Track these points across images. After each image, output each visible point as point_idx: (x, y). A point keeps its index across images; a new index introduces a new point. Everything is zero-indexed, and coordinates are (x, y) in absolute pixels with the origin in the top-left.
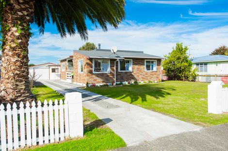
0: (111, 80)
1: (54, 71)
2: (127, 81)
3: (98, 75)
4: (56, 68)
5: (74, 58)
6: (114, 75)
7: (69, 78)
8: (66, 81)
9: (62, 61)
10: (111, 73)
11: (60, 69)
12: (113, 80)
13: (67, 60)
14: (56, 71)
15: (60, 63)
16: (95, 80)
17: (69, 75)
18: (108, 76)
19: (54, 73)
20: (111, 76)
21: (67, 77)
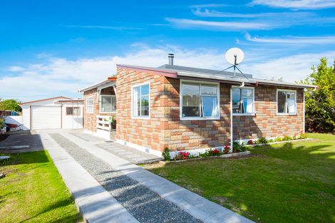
0: (221, 139)
1: (70, 111)
2: (244, 137)
3: (192, 126)
4: (75, 106)
5: (118, 82)
6: (229, 125)
7: (103, 127)
8: (96, 134)
9: (87, 92)
10: (222, 119)
11: (82, 109)
12: (225, 136)
13: (100, 89)
14: (75, 111)
15: (82, 97)
16: (185, 140)
17: (103, 122)
18: (215, 128)
19: (70, 116)
20: (221, 129)
21: (98, 126)
